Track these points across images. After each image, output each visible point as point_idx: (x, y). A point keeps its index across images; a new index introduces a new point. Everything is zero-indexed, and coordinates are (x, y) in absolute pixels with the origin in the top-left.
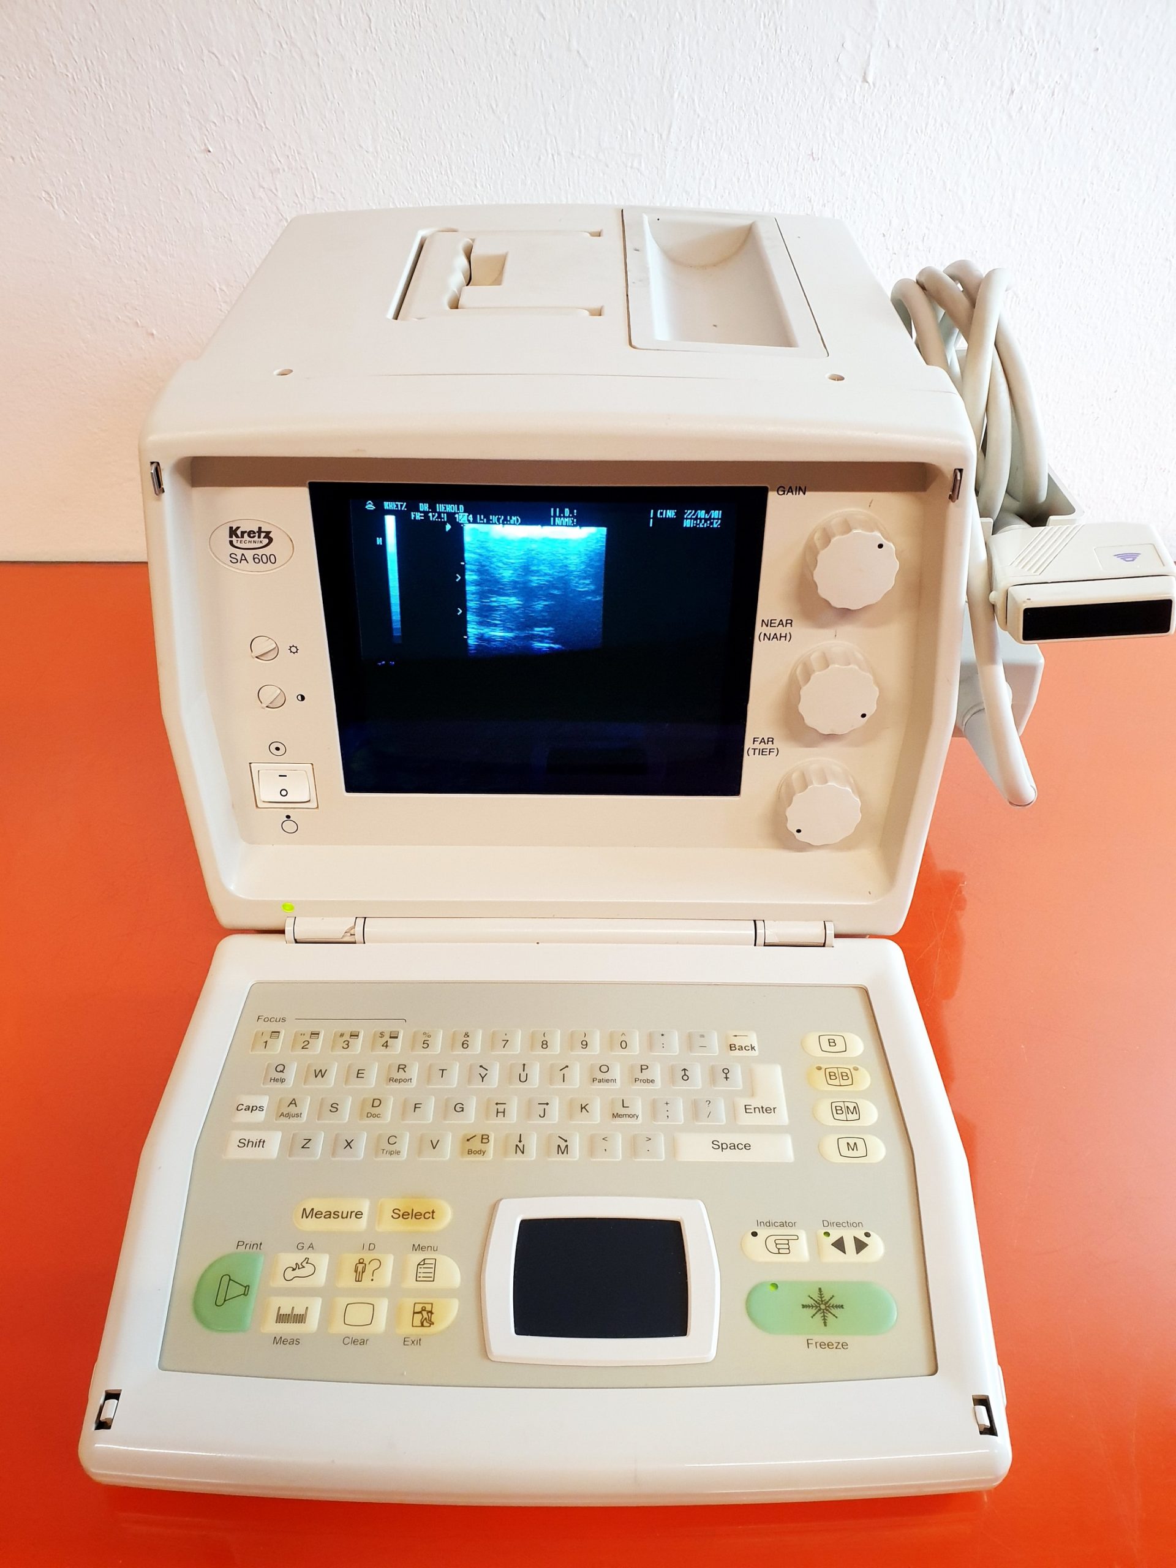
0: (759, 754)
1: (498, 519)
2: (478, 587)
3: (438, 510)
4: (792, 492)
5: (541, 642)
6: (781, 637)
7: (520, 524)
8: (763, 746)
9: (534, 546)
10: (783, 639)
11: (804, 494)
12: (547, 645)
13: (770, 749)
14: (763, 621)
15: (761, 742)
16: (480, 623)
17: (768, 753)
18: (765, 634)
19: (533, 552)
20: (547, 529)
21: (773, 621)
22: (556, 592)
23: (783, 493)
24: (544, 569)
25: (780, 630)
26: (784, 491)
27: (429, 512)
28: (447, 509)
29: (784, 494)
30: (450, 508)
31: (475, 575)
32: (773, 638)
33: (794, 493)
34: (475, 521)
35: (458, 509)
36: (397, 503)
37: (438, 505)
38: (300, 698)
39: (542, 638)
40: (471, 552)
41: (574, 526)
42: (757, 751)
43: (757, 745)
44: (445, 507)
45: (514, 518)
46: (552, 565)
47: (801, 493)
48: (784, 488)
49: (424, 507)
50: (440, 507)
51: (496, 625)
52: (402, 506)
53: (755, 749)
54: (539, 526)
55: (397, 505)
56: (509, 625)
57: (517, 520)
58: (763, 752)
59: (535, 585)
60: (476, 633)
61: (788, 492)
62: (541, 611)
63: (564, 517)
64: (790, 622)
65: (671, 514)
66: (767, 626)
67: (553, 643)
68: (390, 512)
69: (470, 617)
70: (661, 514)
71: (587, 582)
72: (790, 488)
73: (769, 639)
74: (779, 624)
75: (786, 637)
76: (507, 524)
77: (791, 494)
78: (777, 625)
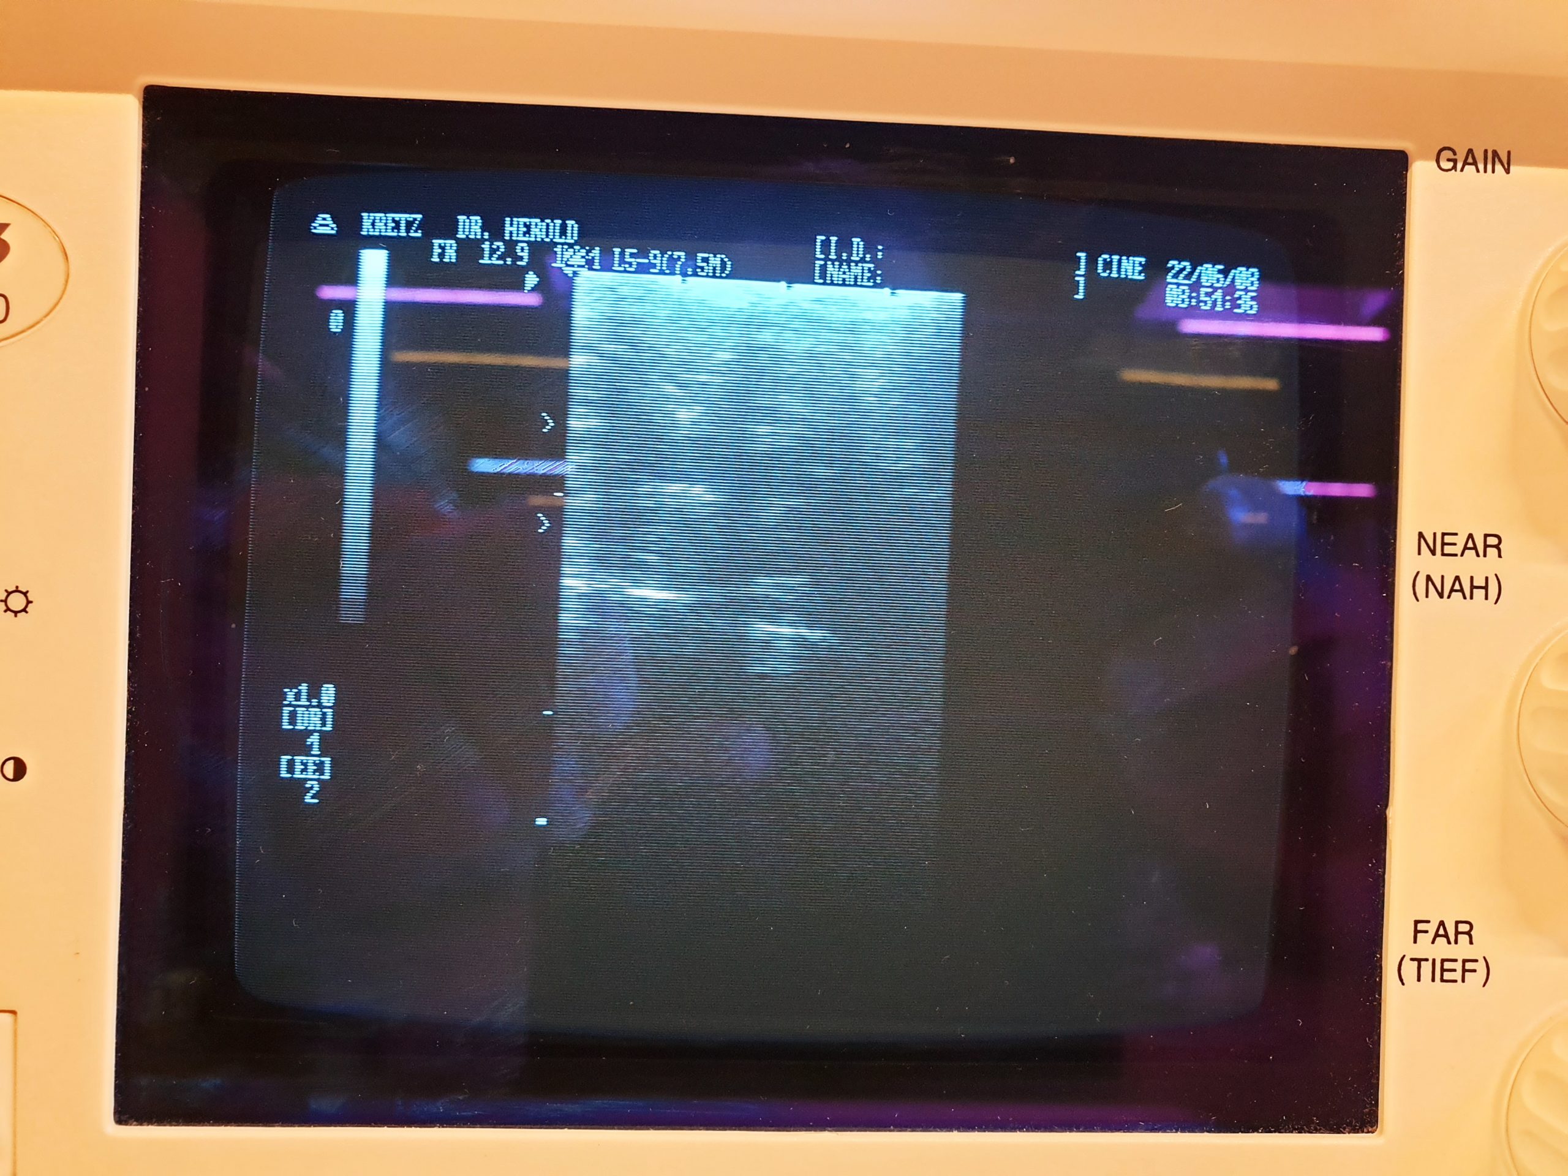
0: (1433, 980)
1: (672, 261)
2: (601, 453)
3: (507, 238)
4: (1475, 163)
5: (773, 621)
6: (1473, 587)
7: (728, 277)
8: (1442, 949)
9: (766, 337)
10: (1479, 594)
11: (1508, 171)
12: (786, 630)
13: (1464, 961)
14: (1421, 535)
15: (1437, 935)
16: (602, 561)
17: (1457, 975)
18: (1429, 578)
19: (763, 356)
20: (802, 290)
21: (1447, 539)
22: (822, 471)
23: (1450, 165)
24: (793, 404)
25: (1470, 567)
26: (1455, 161)
27: (483, 241)
28: (534, 230)
29: (1454, 168)
30: (539, 229)
31: (598, 416)
32: (1452, 590)
33: (1481, 167)
34: (607, 267)
35: (563, 232)
36: (397, 216)
37: (508, 219)
38: (9, 770)
39: (775, 611)
40: (589, 348)
41: (876, 286)
42: (1426, 967)
43: (1425, 947)
44: (528, 227)
45: (715, 261)
46: (810, 391)
47: (1498, 167)
48: (1455, 153)
49: (470, 226)
50: (513, 227)
51: (642, 566)
52: (409, 225)
53: (1419, 961)
54: (783, 284)
55: (397, 224)
56: (680, 567)
57: (723, 264)
58: (1443, 970)
59: (762, 448)
60: (585, 590)
61: (1465, 163)
62: (776, 527)
63: (849, 261)
64: (1494, 541)
65: (1132, 267)
66: (1433, 552)
67: (809, 627)
68: (375, 242)
69: (569, 542)
70: (1108, 265)
71: (909, 444)
72: (1470, 151)
73: (1441, 595)
74: (1466, 548)
75: (1486, 588)
76: (695, 274)
77: (1473, 167)
78: (1457, 550)
